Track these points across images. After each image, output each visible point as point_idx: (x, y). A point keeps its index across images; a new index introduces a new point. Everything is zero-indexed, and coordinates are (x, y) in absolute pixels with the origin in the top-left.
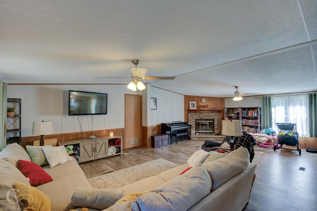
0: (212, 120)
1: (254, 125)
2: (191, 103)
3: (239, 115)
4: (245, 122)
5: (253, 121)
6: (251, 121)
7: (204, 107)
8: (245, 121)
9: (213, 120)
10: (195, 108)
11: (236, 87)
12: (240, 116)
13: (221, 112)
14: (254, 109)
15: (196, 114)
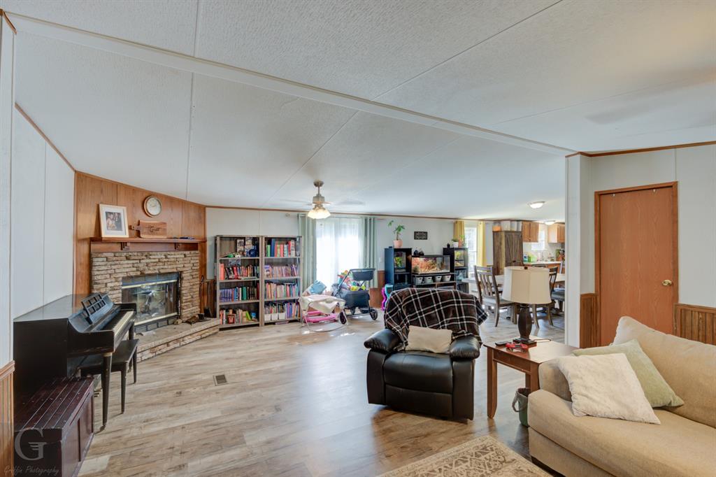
0: (175, 276)
1: (285, 278)
2: (104, 209)
3: (259, 256)
4: (268, 273)
5: (284, 268)
6: (280, 268)
7: (152, 229)
8: (269, 271)
9: (179, 275)
10: (124, 234)
11: (318, 184)
12: (260, 258)
13: (196, 249)
14: (286, 240)
15: (128, 258)
